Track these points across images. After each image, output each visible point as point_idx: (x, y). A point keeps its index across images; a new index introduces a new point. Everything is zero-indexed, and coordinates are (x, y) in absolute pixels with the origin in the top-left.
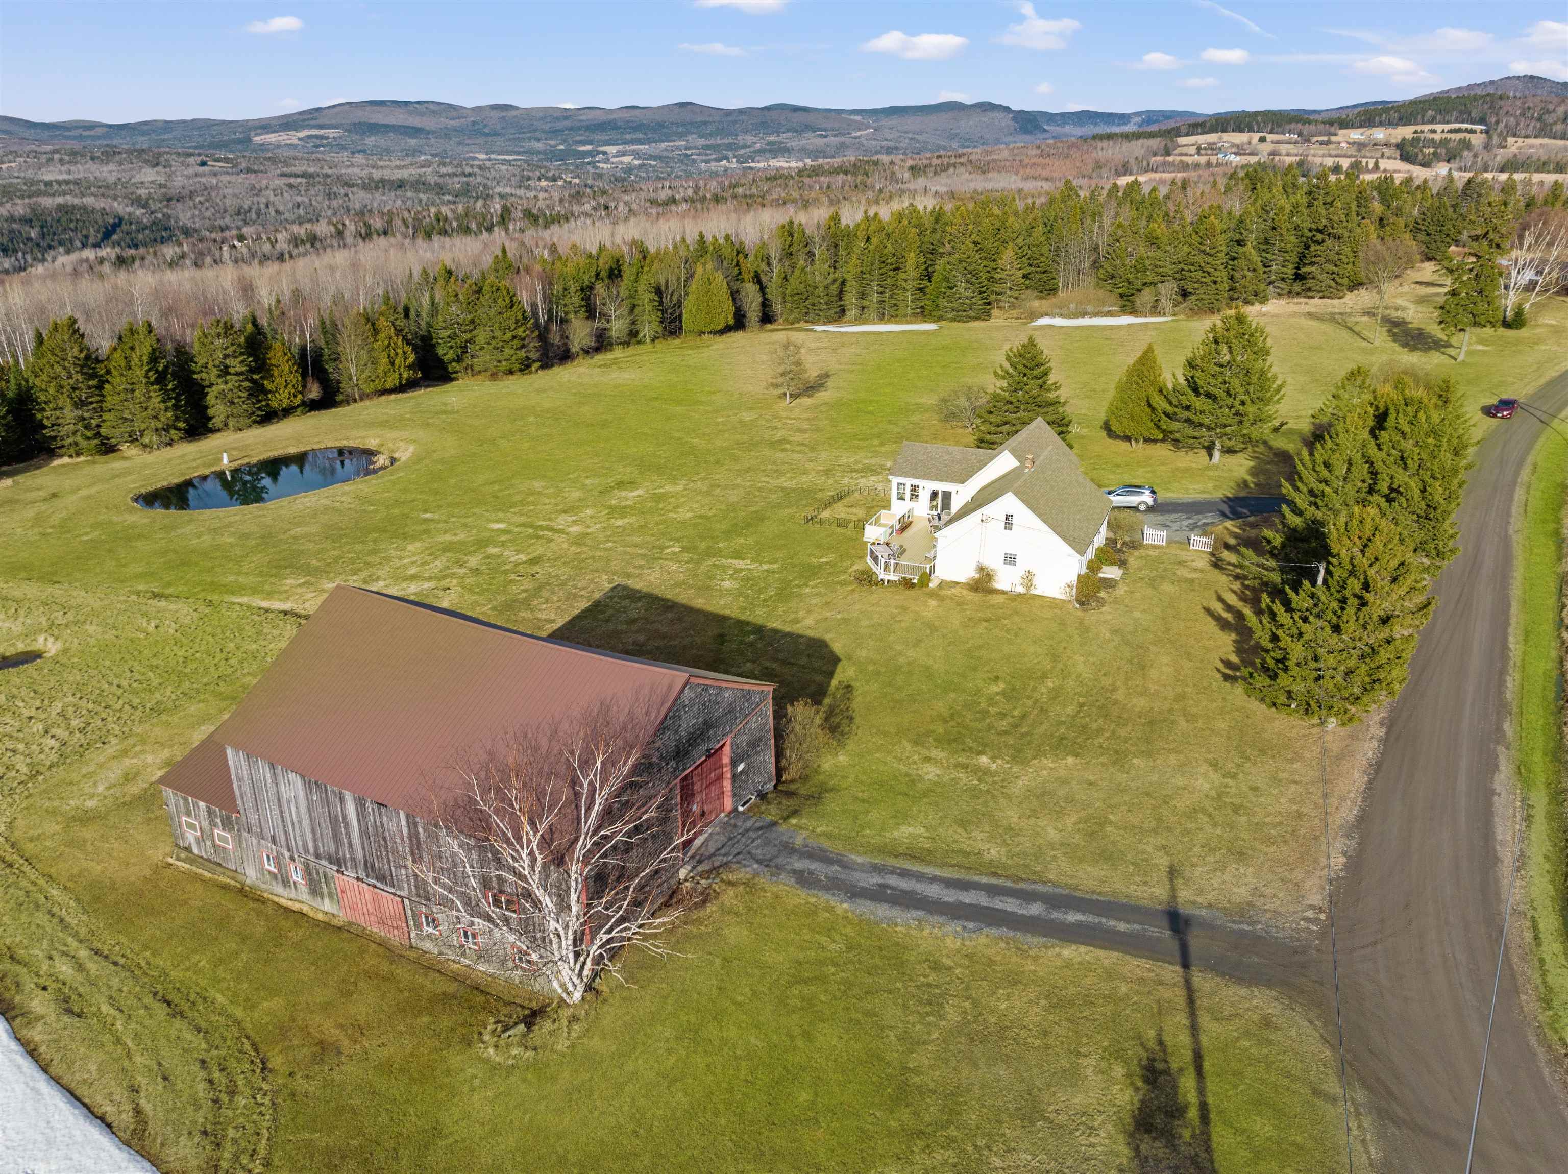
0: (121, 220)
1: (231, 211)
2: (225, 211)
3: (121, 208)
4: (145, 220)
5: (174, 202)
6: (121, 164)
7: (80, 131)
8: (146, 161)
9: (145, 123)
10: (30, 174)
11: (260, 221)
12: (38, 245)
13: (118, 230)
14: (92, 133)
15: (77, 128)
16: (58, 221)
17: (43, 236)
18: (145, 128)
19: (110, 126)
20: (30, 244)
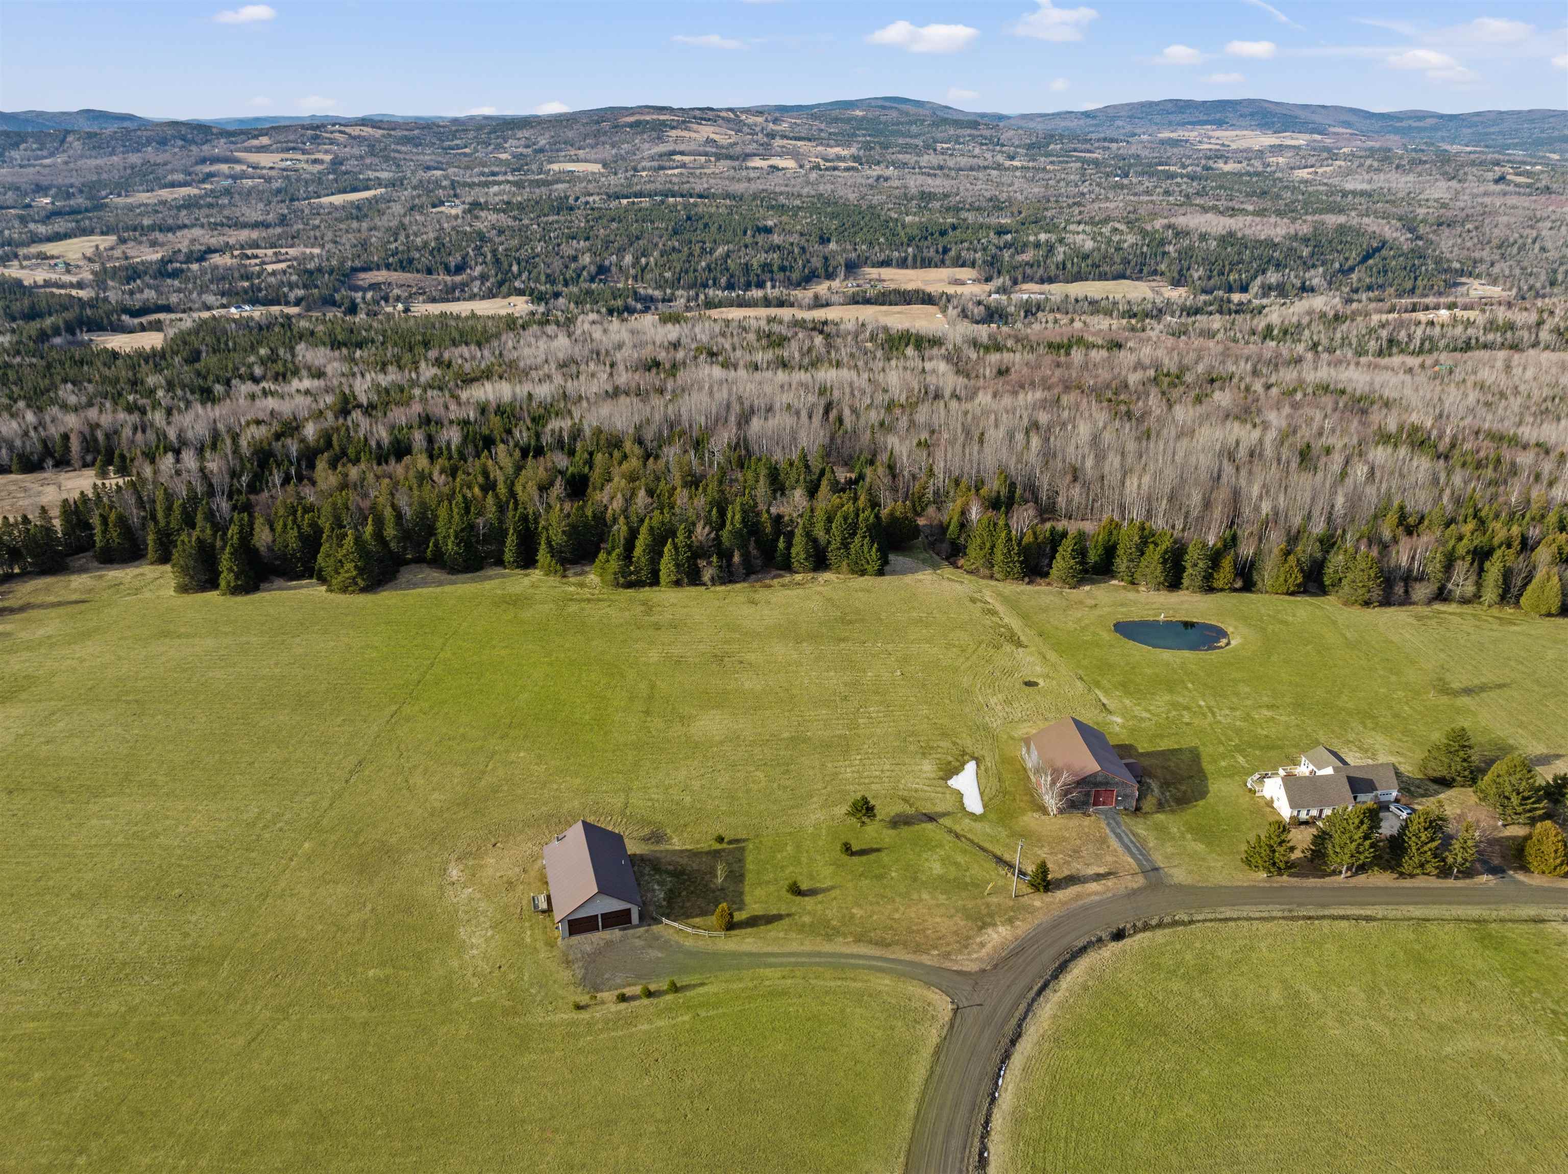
0: (1384, 243)
1: (1495, 242)
2: (1489, 242)
3: (1390, 231)
4: (1405, 247)
5: (1444, 227)
6: (1420, 175)
7: (1411, 122)
8: (1444, 174)
9: (1478, 114)
10: (1335, 181)
11: (1518, 258)
12: (1305, 263)
13: (1377, 255)
14: (1421, 124)
15: (1410, 118)
16: (1330, 242)
17: (1312, 255)
18: (1476, 119)
19: (1442, 116)
20: (1298, 262)
